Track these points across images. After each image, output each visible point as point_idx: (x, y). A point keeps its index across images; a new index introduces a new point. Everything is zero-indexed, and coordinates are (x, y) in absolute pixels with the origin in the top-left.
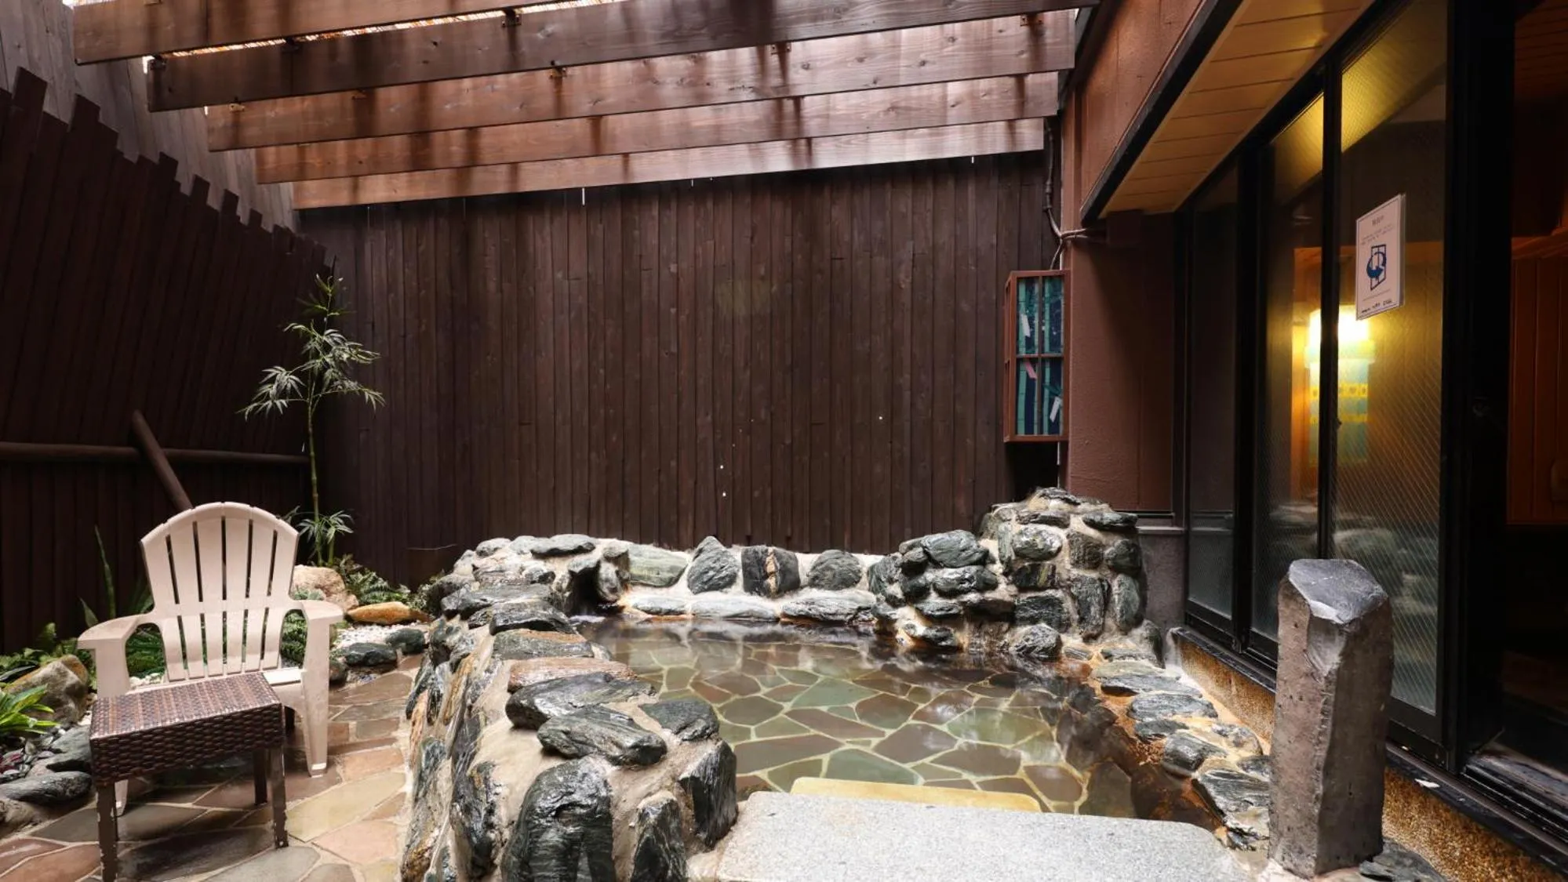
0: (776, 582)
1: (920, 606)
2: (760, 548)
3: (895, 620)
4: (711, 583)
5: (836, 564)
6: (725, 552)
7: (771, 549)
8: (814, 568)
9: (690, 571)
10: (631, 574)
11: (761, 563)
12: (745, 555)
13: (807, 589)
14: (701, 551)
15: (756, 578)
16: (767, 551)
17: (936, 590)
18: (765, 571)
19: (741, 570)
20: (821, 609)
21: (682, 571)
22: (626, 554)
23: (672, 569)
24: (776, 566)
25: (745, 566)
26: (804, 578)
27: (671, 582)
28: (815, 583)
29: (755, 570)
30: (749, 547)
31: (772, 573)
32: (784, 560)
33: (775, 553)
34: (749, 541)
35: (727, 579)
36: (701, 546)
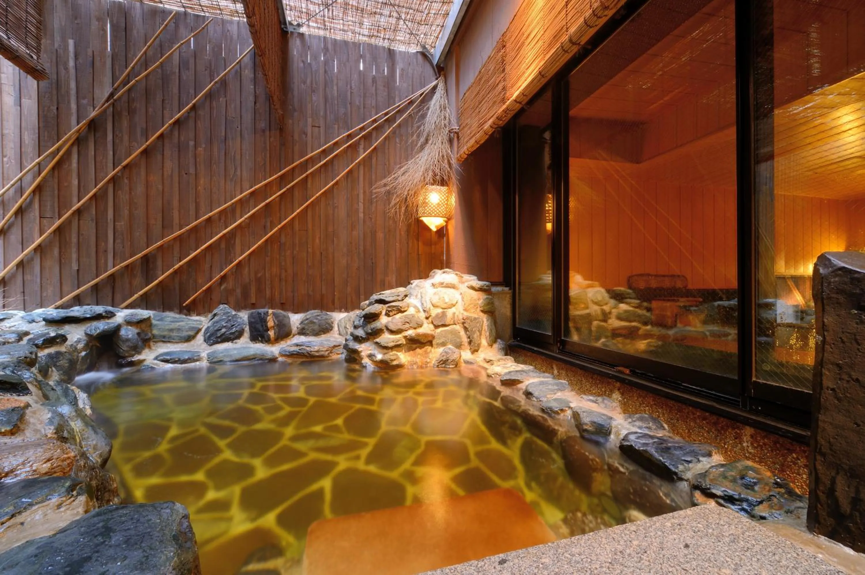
0: (275, 333)
1: (378, 340)
2: (262, 311)
3: (361, 352)
4: (224, 337)
5: (317, 319)
6: (235, 315)
7: (270, 311)
8: (302, 323)
9: (206, 330)
10: (153, 335)
11: (263, 320)
12: (251, 316)
13: (297, 337)
14: (215, 315)
15: (260, 331)
16: (267, 312)
17: (388, 329)
18: (267, 326)
19: (248, 327)
20: (308, 349)
21: (199, 330)
22: (149, 319)
23: (191, 329)
24: (274, 322)
25: (251, 324)
26: (294, 330)
27: (189, 339)
28: (302, 332)
29: (259, 326)
30: (254, 311)
31: (271, 327)
32: (281, 318)
33: (274, 314)
34: (253, 306)
35: (237, 334)
36: (215, 311)
